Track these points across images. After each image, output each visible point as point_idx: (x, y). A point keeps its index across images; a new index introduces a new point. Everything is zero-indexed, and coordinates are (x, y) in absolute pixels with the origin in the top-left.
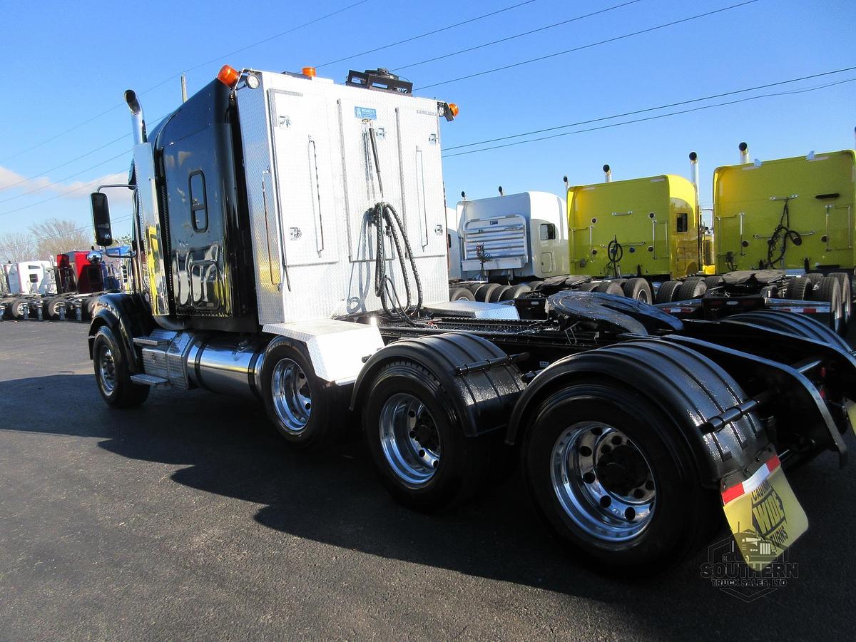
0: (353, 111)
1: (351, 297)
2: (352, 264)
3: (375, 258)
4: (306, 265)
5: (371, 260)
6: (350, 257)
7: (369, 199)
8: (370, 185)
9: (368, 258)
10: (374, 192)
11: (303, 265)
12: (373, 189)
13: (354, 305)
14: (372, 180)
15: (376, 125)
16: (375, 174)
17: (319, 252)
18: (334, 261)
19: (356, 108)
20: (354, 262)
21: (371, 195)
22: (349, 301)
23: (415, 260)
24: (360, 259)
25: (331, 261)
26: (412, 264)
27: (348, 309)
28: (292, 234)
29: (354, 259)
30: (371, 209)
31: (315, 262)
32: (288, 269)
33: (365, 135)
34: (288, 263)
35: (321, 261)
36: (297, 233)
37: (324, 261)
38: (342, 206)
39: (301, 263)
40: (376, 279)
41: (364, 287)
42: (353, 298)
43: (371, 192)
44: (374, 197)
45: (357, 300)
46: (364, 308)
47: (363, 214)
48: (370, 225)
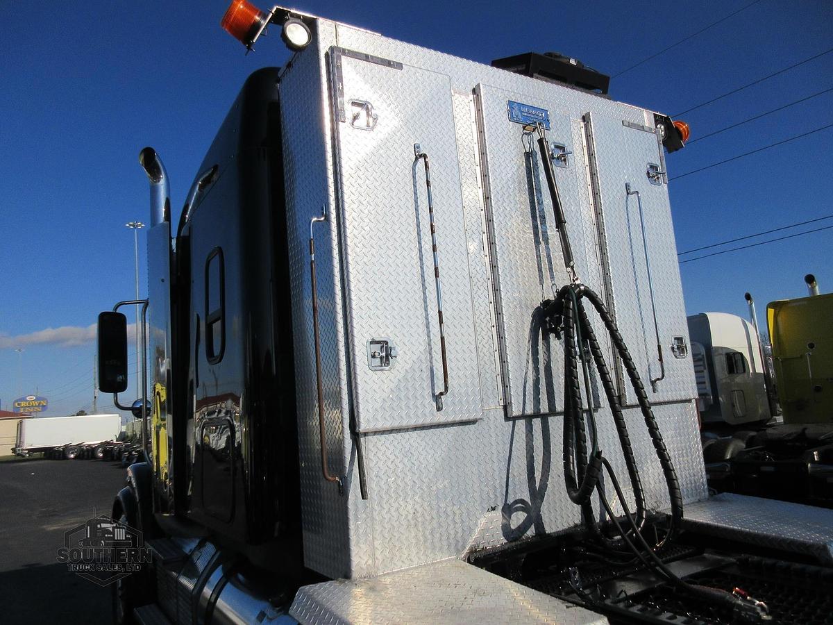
0: (505, 108)
1: (510, 501)
2: (511, 423)
3: (560, 406)
4: (407, 429)
5: (553, 412)
6: (505, 408)
7: (542, 282)
8: (543, 254)
9: (544, 408)
10: (551, 269)
11: (399, 430)
12: (550, 262)
13: (518, 518)
14: (547, 243)
15: (553, 137)
16: (553, 232)
17: (437, 398)
18: (472, 417)
19: (511, 104)
20: (515, 419)
21: (546, 273)
22: (508, 510)
23: (654, 410)
24: (529, 410)
25: (465, 418)
26: (649, 420)
27: (506, 530)
28: (373, 356)
29: (516, 410)
30: (546, 303)
31: (428, 421)
32: (362, 440)
33: (529, 156)
34: (363, 426)
35: (440, 418)
36: (384, 354)
37: (450, 419)
38: (485, 294)
39: (396, 424)
40: (566, 458)
41: (538, 475)
42: (516, 502)
43: (545, 266)
44: (552, 278)
45: (526, 508)
46: (540, 526)
47: (531, 311)
48: (546, 339)
